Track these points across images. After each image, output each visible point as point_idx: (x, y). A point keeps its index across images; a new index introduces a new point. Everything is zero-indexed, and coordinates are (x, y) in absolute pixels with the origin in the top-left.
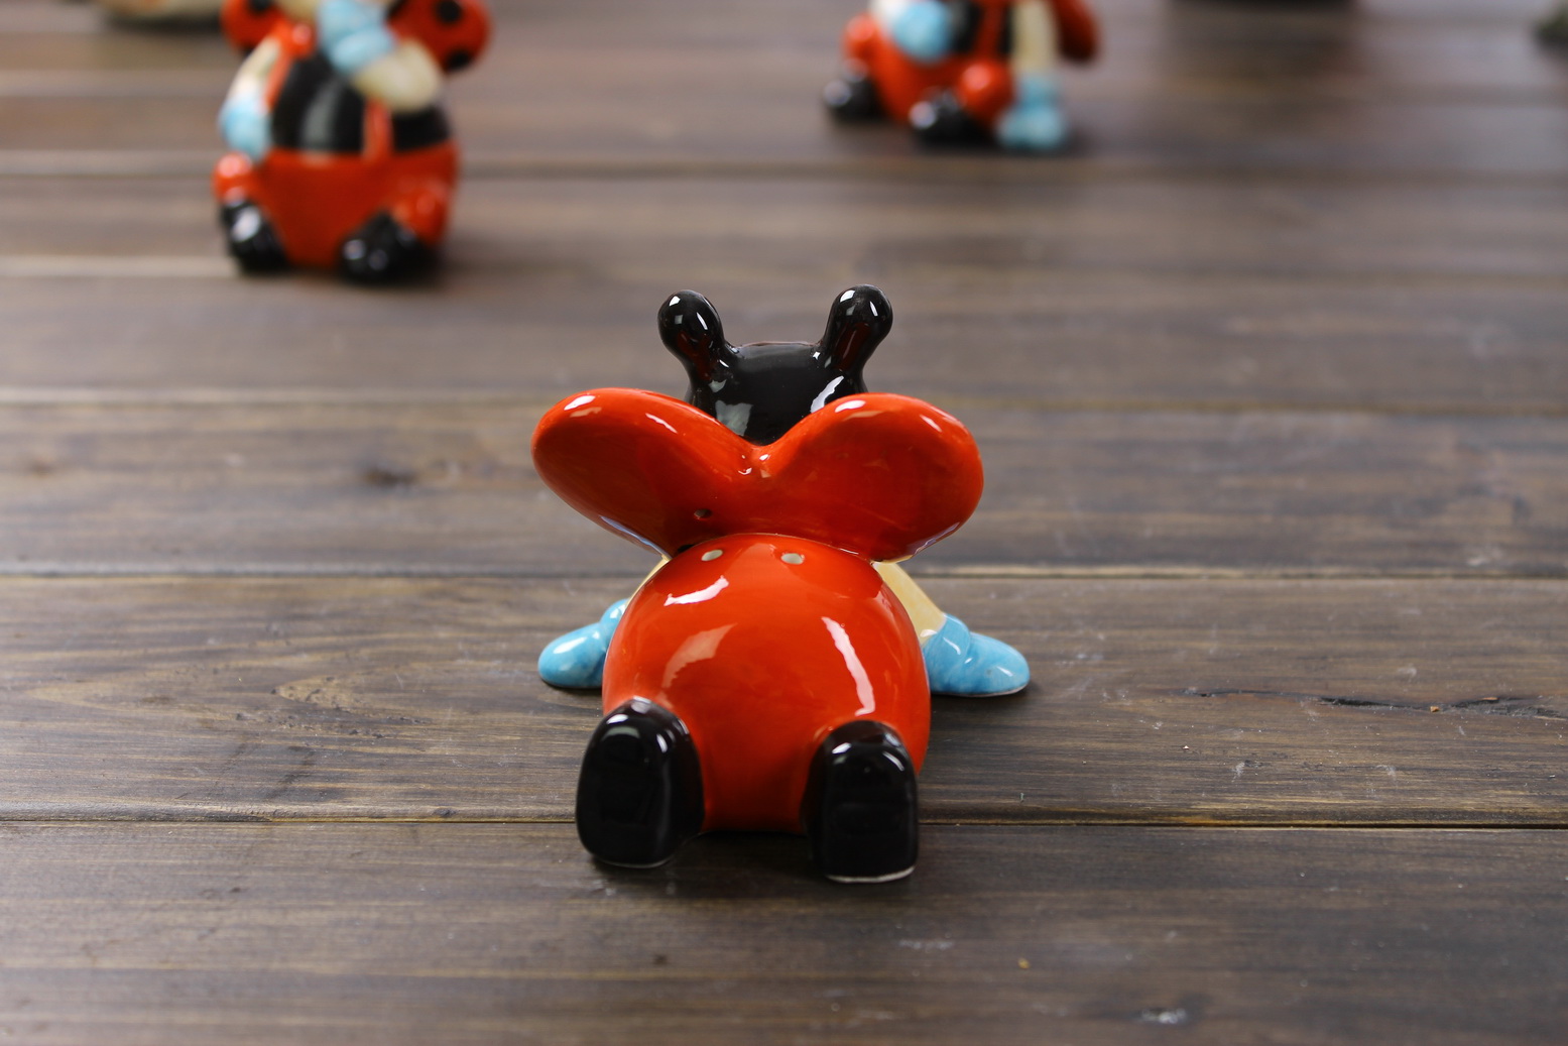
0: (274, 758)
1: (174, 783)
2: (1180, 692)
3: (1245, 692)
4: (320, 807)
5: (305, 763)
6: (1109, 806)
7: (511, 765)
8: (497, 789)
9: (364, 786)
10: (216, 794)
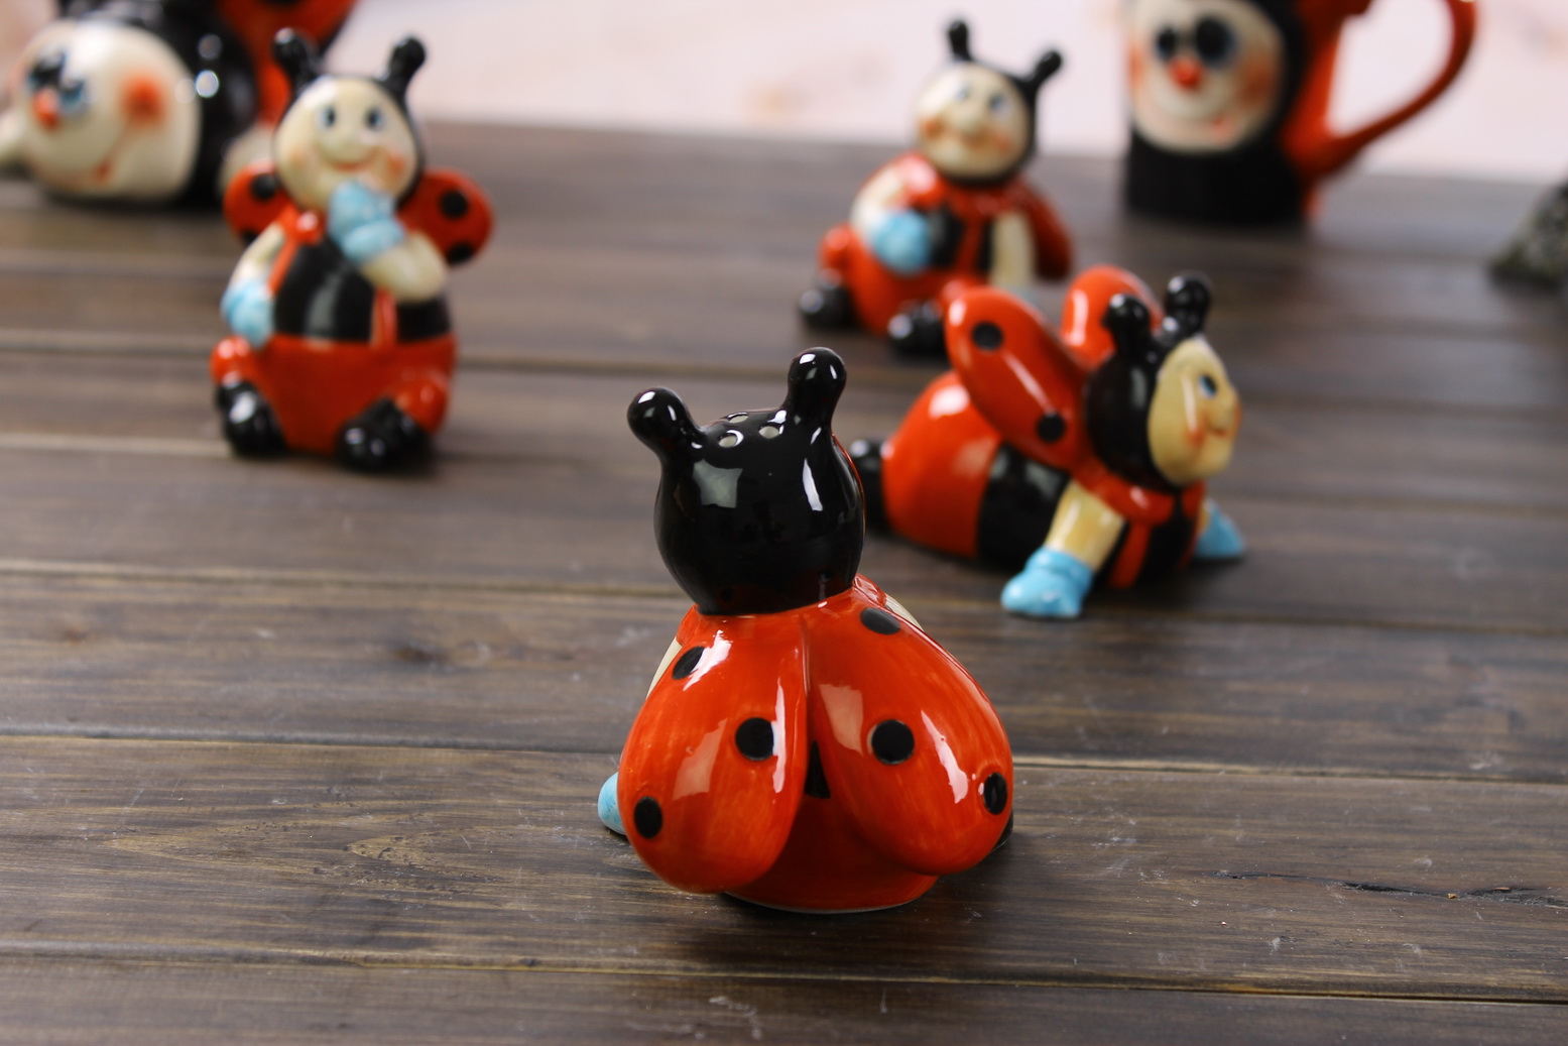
0: (358, 909)
1: (264, 928)
2: (1212, 874)
3: (1273, 875)
4: (409, 954)
5: (388, 914)
6: (1158, 973)
7: (587, 921)
8: (577, 942)
9: (449, 936)
10: (308, 940)
